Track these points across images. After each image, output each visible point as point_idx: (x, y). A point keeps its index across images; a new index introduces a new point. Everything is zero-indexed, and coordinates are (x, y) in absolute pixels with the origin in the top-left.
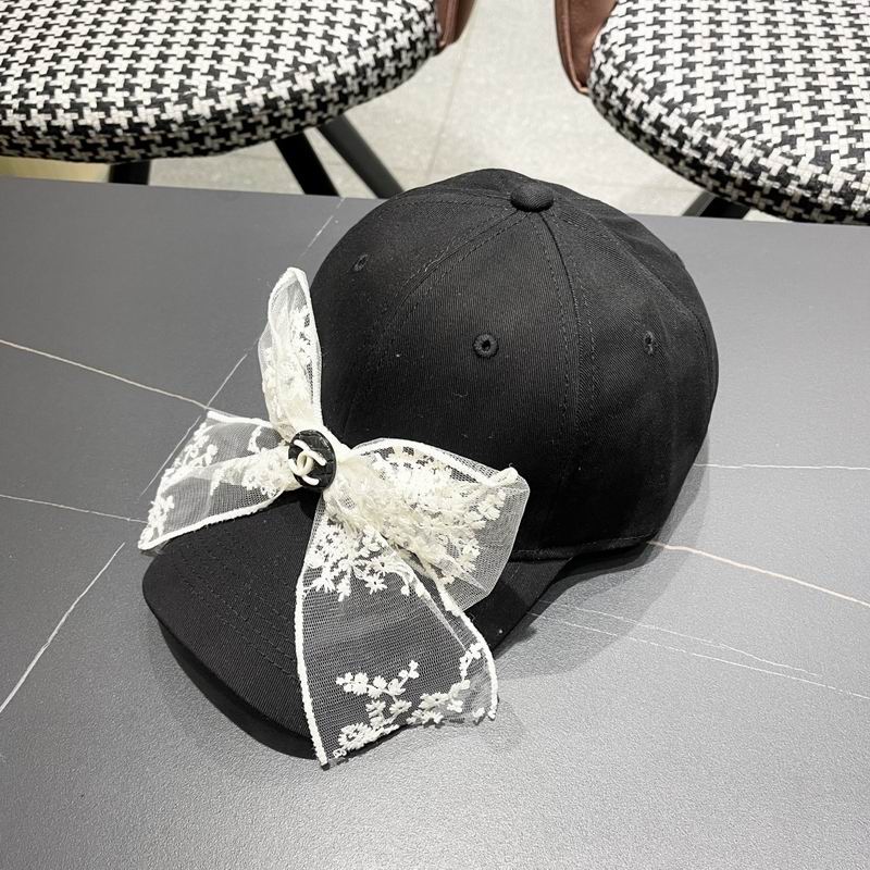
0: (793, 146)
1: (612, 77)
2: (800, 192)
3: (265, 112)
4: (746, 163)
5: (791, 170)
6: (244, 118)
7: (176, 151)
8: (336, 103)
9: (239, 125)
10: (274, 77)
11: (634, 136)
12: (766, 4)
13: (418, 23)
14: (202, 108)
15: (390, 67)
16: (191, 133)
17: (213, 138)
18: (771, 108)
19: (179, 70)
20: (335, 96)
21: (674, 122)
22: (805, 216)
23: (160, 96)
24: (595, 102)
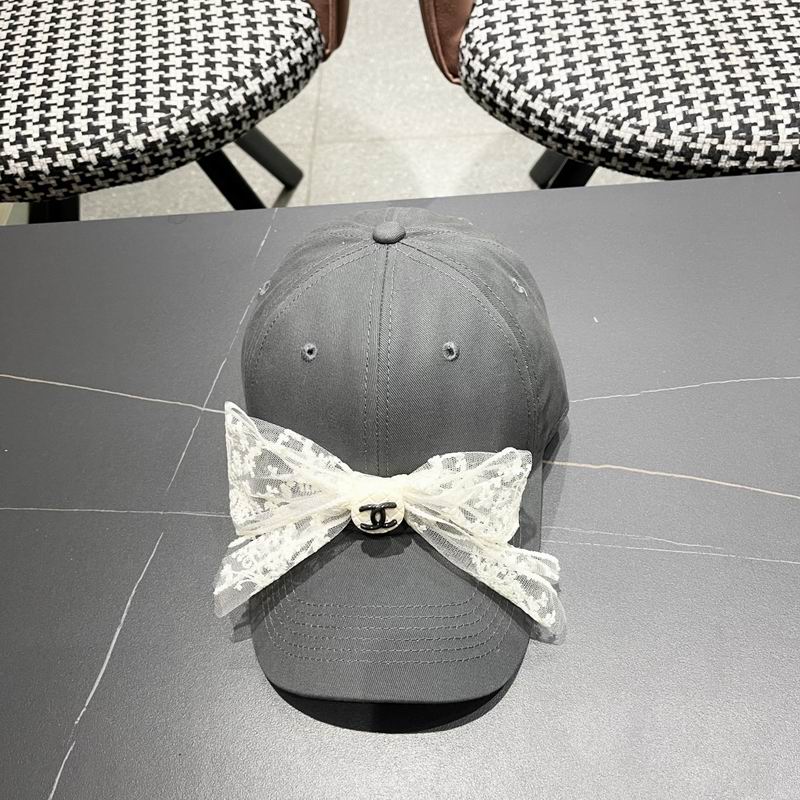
0: (639, 119)
1: (480, 72)
2: (649, 155)
3: (190, 137)
4: (603, 136)
5: (640, 138)
6: (173, 145)
7: (117, 182)
8: (248, 120)
9: (169, 152)
10: (194, 106)
11: (506, 119)
12: (602, 3)
13: (306, 39)
14: (136, 142)
15: (289, 81)
16: (128, 164)
17: (148, 165)
18: (616, 87)
19: (110, 112)
20: (247, 114)
21: (539, 106)
22: (655, 173)
23: (98, 137)
24: (468, 91)
